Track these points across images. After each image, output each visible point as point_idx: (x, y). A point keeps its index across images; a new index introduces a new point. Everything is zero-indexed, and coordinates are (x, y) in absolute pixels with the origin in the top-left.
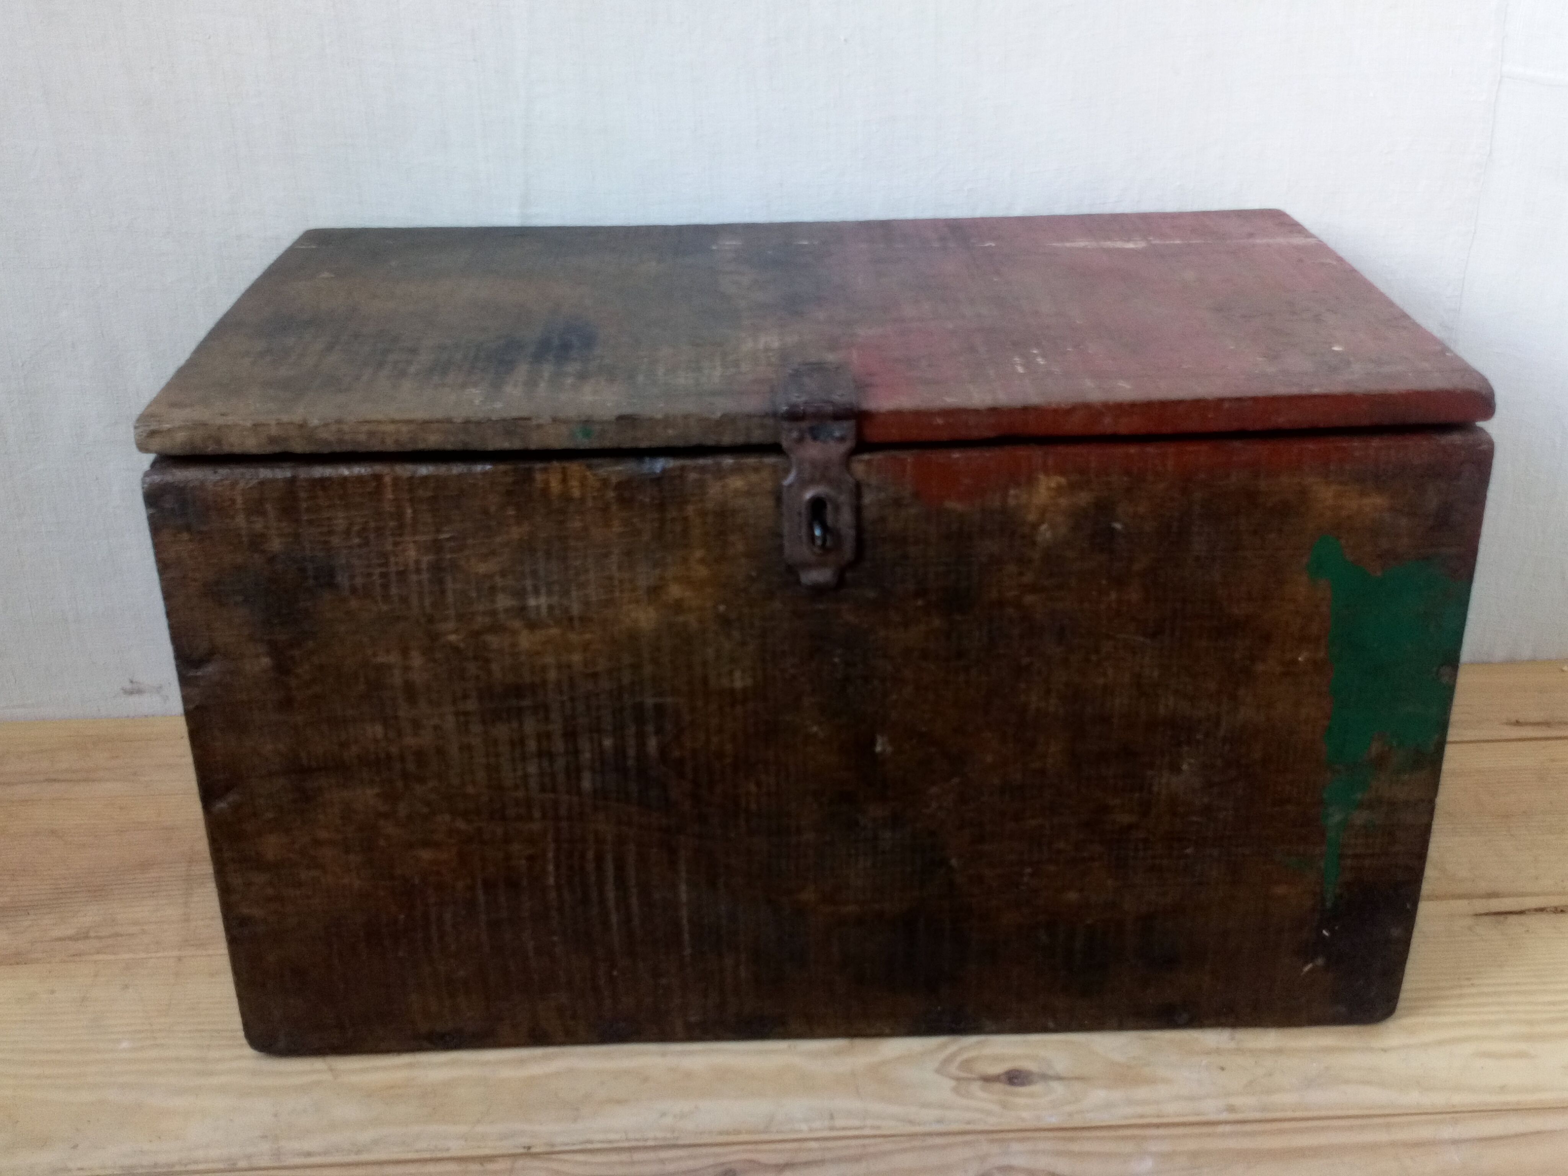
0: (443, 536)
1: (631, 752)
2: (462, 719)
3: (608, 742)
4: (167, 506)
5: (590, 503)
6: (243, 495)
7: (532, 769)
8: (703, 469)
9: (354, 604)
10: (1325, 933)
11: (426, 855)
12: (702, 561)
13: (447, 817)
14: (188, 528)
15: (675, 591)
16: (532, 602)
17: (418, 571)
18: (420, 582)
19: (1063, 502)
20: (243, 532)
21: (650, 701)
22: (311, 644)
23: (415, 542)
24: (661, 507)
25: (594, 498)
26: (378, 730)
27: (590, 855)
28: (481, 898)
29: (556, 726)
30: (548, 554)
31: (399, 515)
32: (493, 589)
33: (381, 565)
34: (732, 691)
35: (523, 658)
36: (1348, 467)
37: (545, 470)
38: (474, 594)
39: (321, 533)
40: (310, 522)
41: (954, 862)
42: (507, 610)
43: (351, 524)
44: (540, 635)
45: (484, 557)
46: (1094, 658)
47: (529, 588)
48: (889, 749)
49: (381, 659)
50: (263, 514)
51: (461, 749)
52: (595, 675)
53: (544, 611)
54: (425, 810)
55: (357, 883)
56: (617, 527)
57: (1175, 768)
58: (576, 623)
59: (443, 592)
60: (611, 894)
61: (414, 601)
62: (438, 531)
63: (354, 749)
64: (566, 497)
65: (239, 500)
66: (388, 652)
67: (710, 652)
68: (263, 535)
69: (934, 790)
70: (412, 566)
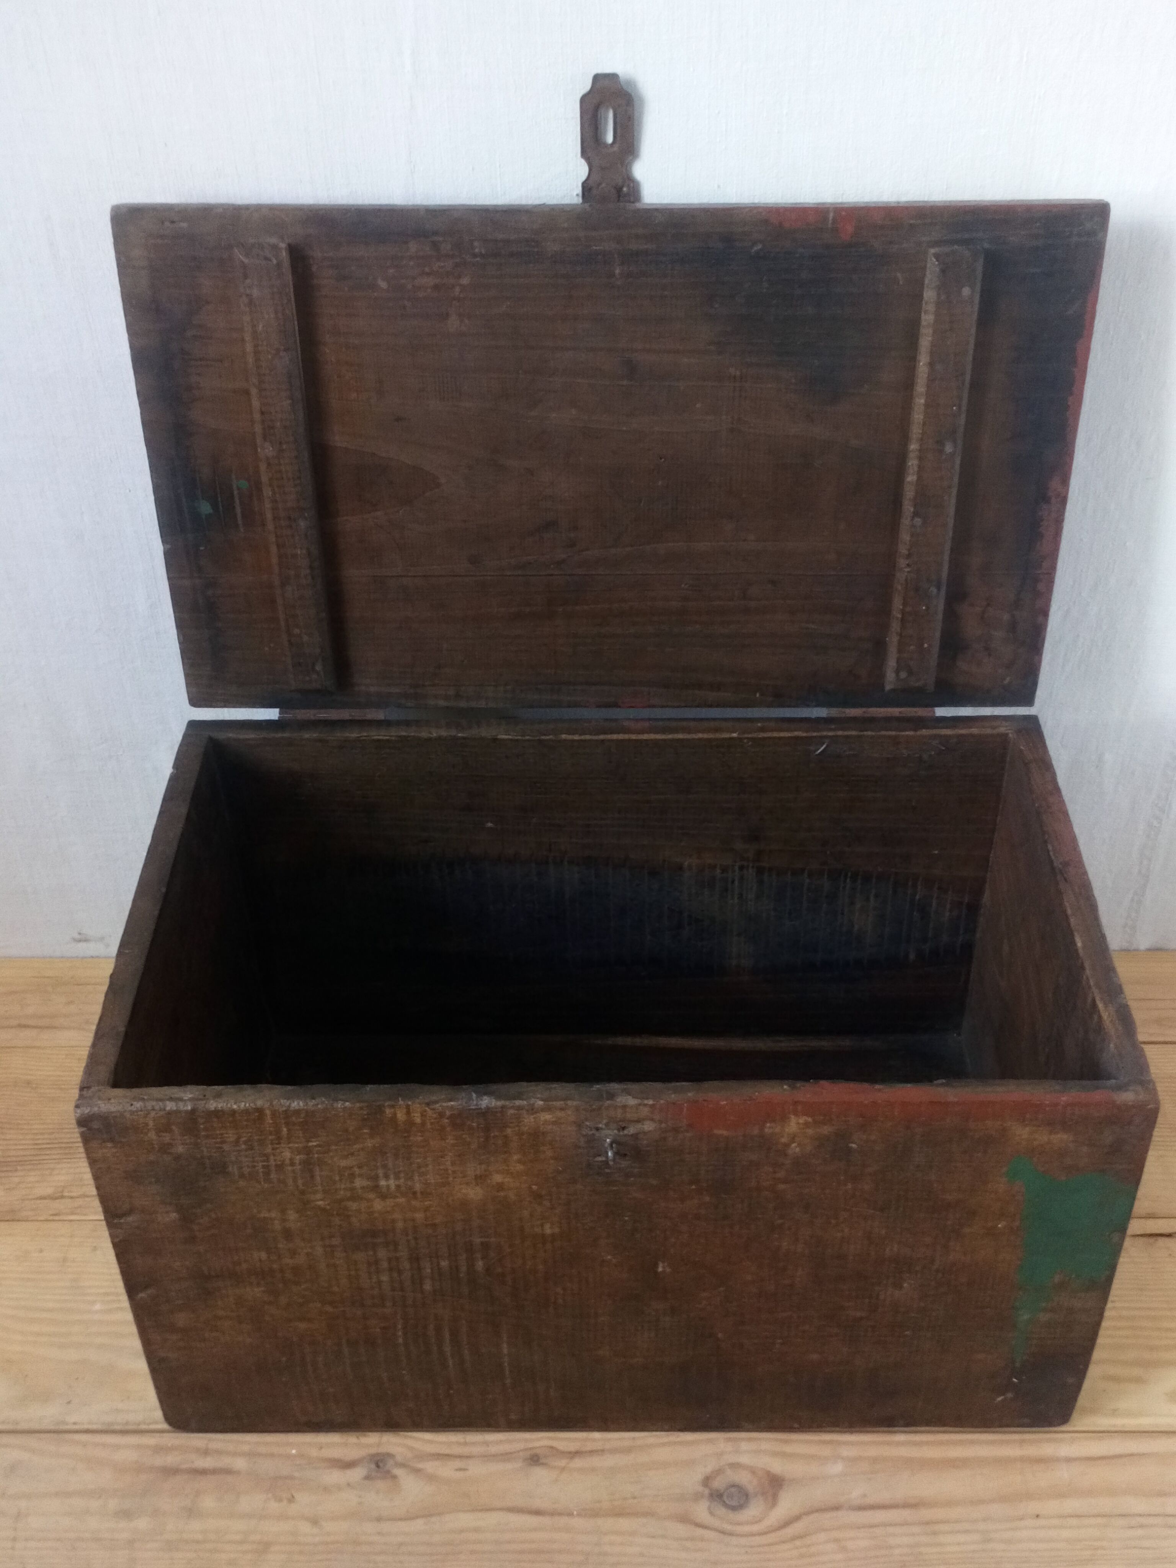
0: (310, 1144)
1: (464, 1269)
2: (328, 1249)
3: (444, 1264)
4: (96, 1127)
5: (429, 1126)
6: (154, 1120)
7: (385, 1278)
8: (519, 1108)
9: (242, 1183)
10: (1015, 1380)
11: (303, 1326)
12: (519, 1161)
13: (319, 1305)
14: (112, 1140)
15: (498, 1178)
16: (383, 1183)
17: (292, 1164)
18: (293, 1171)
19: (810, 1131)
20: (155, 1142)
21: (477, 1240)
22: (209, 1206)
23: (289, 1148)
24: (487, 1129)
25: (432, 1124)
26: (264, 1255)
27: (431, 1327)
28: (346, 1350)
29: (403, 1253)
30: (396, 1156)
31: (278, 1132)
32: (352, 1176)
33: (264, 1161)
34: (543, 1235)
35: (376, 1215)
36: (1040, 1116)
37: (393, 1106)
38: (337, 1178)
39: (216, 1143)
40: (207, 1137)
41: (720, 1335)
42: (363, 1188)
43: (239, 1138)
44: (389, 1202)
45: (346, 1157)
46: (833, 1221)
47: (381, 1175)
48: (668, 1270)
49: (264, 1214)
50: (170, 1131)
51: (328, 1266)
52: (434, 1226)
53: (393, 1187)
54: (301, 1300)
55: (249, 1340)
56: (450, 1140)
57: (898, 1286)
58: (419, 1195)
59: (312, 1177)
60: (447, 1349)
61: (290, 1182)
62: (308, 1141)
63: (245, 1266)
64: (410, 1123)
65: (151, 1124)
66: (269, 1211)
67: (526, 1213)
68: (170, 1144)
69: (704, 1294)
70: (287, 1162)
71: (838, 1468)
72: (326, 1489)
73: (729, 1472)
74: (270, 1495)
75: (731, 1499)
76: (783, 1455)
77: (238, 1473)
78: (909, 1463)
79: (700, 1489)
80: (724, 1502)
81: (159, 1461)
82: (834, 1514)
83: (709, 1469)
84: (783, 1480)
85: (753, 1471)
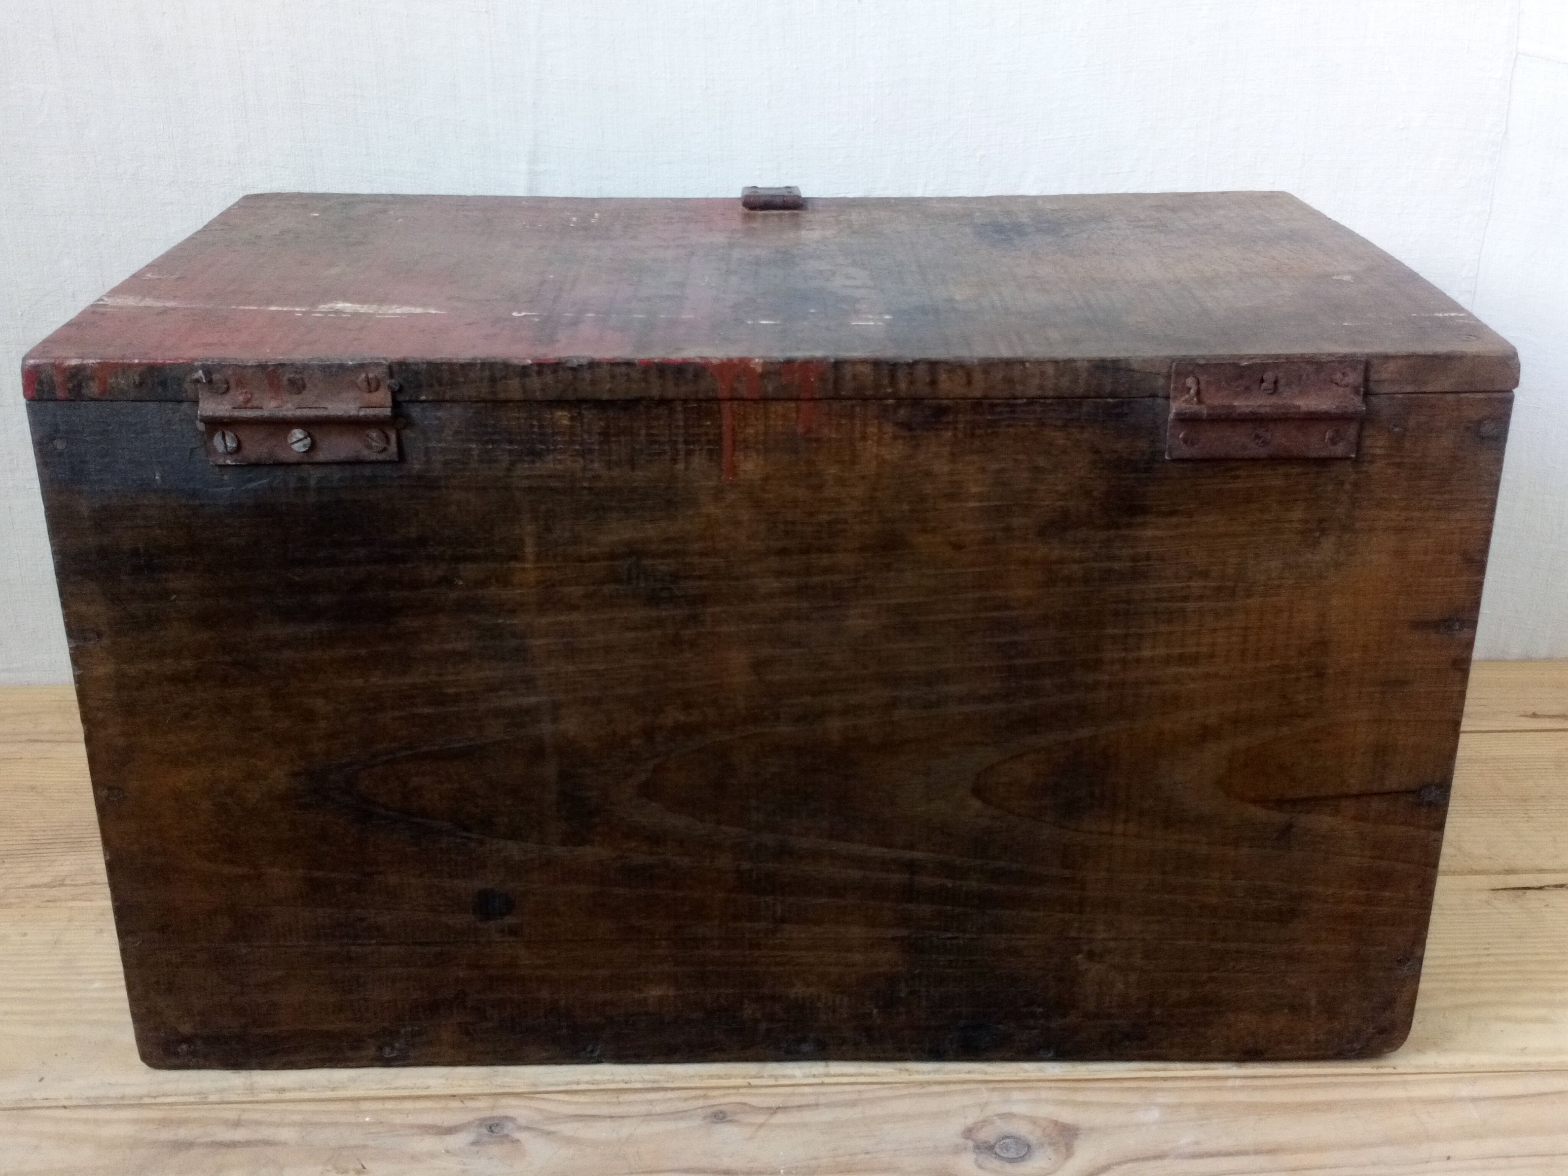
71: (1155, 1114)
72: (414, 1158)
73: (999, 1123)
74: (329, 1167)
75: (1005, 1151)
76: (1075, 1104)
77: (284, 1144)
78: (1252, 1108)
79: (961, 1141)
80: (996, 1154)
81: (166, 1135)
82: (1159, 1163)
83: (970, 1121)
84: (1078, 1129)
85: (1034, 1121)
